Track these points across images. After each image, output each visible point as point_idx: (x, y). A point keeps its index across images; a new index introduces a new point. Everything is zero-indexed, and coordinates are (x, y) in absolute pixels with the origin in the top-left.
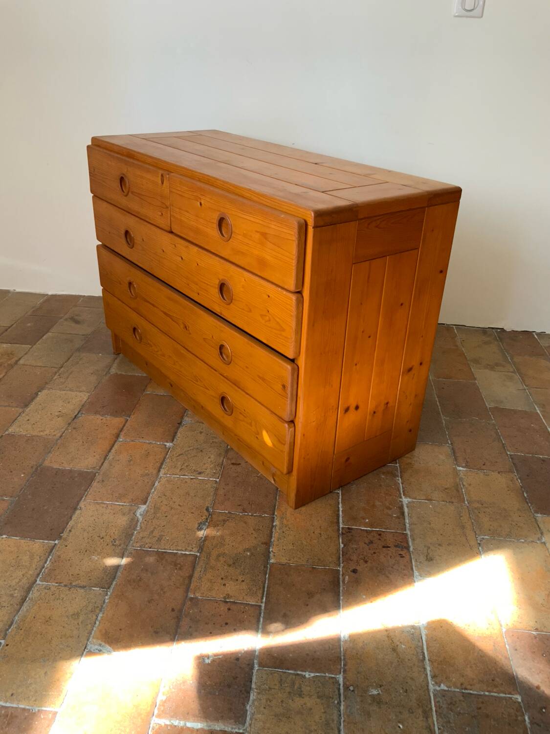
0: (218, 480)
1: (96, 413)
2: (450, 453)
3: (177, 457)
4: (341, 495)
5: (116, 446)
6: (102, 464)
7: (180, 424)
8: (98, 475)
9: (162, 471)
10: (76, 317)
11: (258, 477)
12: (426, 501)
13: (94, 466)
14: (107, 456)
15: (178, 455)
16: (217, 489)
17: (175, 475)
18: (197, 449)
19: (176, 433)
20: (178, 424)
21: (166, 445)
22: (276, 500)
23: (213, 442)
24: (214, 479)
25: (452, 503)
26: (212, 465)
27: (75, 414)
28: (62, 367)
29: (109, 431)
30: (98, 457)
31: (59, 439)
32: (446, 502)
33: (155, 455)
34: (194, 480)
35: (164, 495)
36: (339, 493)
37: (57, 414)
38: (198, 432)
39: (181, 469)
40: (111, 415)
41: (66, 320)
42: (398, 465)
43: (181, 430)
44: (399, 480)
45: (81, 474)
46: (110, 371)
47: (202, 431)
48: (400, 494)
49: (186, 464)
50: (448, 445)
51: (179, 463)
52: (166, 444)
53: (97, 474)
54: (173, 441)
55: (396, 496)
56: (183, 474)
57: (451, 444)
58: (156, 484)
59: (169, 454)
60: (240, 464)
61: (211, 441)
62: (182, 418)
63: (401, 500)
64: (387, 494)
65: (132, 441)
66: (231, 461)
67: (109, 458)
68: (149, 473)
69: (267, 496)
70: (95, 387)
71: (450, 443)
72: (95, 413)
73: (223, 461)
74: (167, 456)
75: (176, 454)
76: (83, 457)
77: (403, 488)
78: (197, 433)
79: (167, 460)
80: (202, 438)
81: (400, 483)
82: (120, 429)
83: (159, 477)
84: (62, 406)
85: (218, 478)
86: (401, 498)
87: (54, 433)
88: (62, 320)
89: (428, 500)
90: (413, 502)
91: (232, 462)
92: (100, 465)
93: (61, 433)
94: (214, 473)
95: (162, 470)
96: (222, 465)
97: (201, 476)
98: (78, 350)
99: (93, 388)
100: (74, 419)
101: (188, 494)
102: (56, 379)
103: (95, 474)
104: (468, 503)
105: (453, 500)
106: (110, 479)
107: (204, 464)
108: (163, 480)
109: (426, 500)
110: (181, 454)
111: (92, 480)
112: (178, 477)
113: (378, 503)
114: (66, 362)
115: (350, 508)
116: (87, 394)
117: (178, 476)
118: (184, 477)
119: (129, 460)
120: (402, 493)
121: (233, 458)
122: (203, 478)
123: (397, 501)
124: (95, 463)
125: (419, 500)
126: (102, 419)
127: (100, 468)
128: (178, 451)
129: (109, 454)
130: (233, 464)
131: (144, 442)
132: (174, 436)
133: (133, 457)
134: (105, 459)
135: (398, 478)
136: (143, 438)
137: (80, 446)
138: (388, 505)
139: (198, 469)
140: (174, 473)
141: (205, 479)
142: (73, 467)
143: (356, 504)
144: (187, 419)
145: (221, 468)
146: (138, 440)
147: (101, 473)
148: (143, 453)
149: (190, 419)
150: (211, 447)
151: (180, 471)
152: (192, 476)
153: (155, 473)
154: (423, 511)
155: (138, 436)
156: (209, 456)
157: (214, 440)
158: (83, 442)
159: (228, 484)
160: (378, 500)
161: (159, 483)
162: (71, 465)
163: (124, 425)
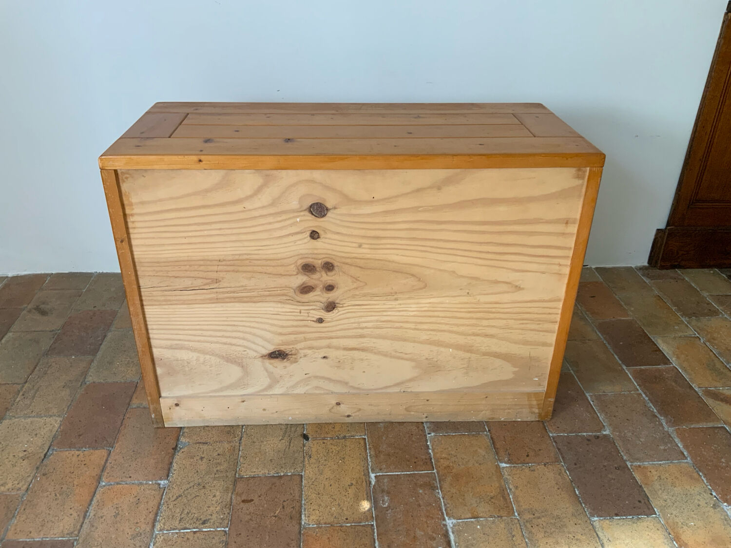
0: (227, 529)
1: (71, 446)
2: (489, 443)
3: (174, 501)
4: (375, 527)
5: (98, 496)
6: (81, 526)
7: (175, 449)
8: (77, 544)
9: (158, 526)
10: (42, 306)
11: (275, 517)
12: (472, 520)
13: (72, 530)
14: (87, 511)
15: (175, 497)
16: (227, 544)
17: (174, 529)
18: (199, 484)
19: (171, 463)
20: (173, 449)
21: (159, 484)
23: (217, 471)
24: (223, 529)
25: (501, 517)
26: (218, 508)
27: (45, 452)
28: (26, 382)
29: (87, 473)
30: (75, 515)
31: (24, 495)
32: (495, 517)
33: (147, 502)
34: (198, 534)
36: (373, 525)
37: (21, 455)
38: (198, 458)
39: (180, 520)
40: (89, 447)
41: (30, 311)
42: (435, 471)
43: (178, 457)
44: (439, 493)
46: (86, 380)
47: (203, 456)
48: (443, 514)
49: (186, 512)
50: (486, 433)
51: (178, 510)
52: (159, 482)
53: (75, 544)
54: (168, 476)
55: (438, 518)
56: (182, 527)
57: (489, 430)
59: (164, 497)
60: (252, 500)
61: (215, 470)
62: (178, 440)
63: (444, 522)
64: (428, 517)
65: (118, 484)
66: (241, 497)
67: (89, 516)
68: (141, 531)
69: (288, 544)
70: (68, 407)
71: (487, 430)
72: (70, 447)
73: (231, 498)
74: (162, 501)
75: (173, 497)
76: (57, 518)
77: (445, 505)
78: (197, 460)
79: (164, 508)
80: (203, 466)
81: (440, 497)
82: (101, 468)
83: (154, 536)
84: (28, 442)
85: (228, 527)
86: (444, 520)
87: (18, 486)
88: (25, 312)
89: (474, 518)
90: (459, 524)
91: (243, 499)
92: (78, 527)
93: (27, 484)
94: (222, 519)
95: (157, 524)
96: (231, 505)
97: (206, 527)
98: (47, 354)
99: (66, 409)
100: (43, 460)
102: (20, 401)
103: (73, 543)
104: (519, 515)
105: (501, 513)
107: (209, 507)
108: (160, 539)
109: (472, 519)
110: (179, 496)
112: (177, 533)
113: (419, 533)
114: (31, 374)
116: (59, 419)
117: (177, 531)
118: (185, 531)
119: (115, 514)
120: (444, 512)
121: (243, 493)
122: (209, 530)
123: (440, 525)
124: (72, 525)
125: (465, 519)
126: (78, 456)
127: (79, 533)
128: (176, 492)
129: (89, 509)
130: (243, 501)
131: (133, 484)
132: (169, 470)
133: (120, 509)
134: (84, 518)
135: (437, 491)
136: (130, 477)
137: (52, 502)
138: (432, 533)
139: (201, 517)
140: (172, 526)
141: (212, 529)
142: (44, 536)
143: (394, 538)
144: (184, 441)
145: (230, 509)
146: (124, 481)
147: (81, 541)
148: (131, 500)
149: (187, 440)
150: (215, 479)
151: (180, 523)
152: (194, 528)
153: (149, 530)
154: (470, 535)
155: (125, 474)
156: (214, 494)
157: (218, 468)
158: (56, 495)
159: (240, 534)
160: (419, 528)
161: (154, 545)
162: (42, 533)
163: (107, 460)
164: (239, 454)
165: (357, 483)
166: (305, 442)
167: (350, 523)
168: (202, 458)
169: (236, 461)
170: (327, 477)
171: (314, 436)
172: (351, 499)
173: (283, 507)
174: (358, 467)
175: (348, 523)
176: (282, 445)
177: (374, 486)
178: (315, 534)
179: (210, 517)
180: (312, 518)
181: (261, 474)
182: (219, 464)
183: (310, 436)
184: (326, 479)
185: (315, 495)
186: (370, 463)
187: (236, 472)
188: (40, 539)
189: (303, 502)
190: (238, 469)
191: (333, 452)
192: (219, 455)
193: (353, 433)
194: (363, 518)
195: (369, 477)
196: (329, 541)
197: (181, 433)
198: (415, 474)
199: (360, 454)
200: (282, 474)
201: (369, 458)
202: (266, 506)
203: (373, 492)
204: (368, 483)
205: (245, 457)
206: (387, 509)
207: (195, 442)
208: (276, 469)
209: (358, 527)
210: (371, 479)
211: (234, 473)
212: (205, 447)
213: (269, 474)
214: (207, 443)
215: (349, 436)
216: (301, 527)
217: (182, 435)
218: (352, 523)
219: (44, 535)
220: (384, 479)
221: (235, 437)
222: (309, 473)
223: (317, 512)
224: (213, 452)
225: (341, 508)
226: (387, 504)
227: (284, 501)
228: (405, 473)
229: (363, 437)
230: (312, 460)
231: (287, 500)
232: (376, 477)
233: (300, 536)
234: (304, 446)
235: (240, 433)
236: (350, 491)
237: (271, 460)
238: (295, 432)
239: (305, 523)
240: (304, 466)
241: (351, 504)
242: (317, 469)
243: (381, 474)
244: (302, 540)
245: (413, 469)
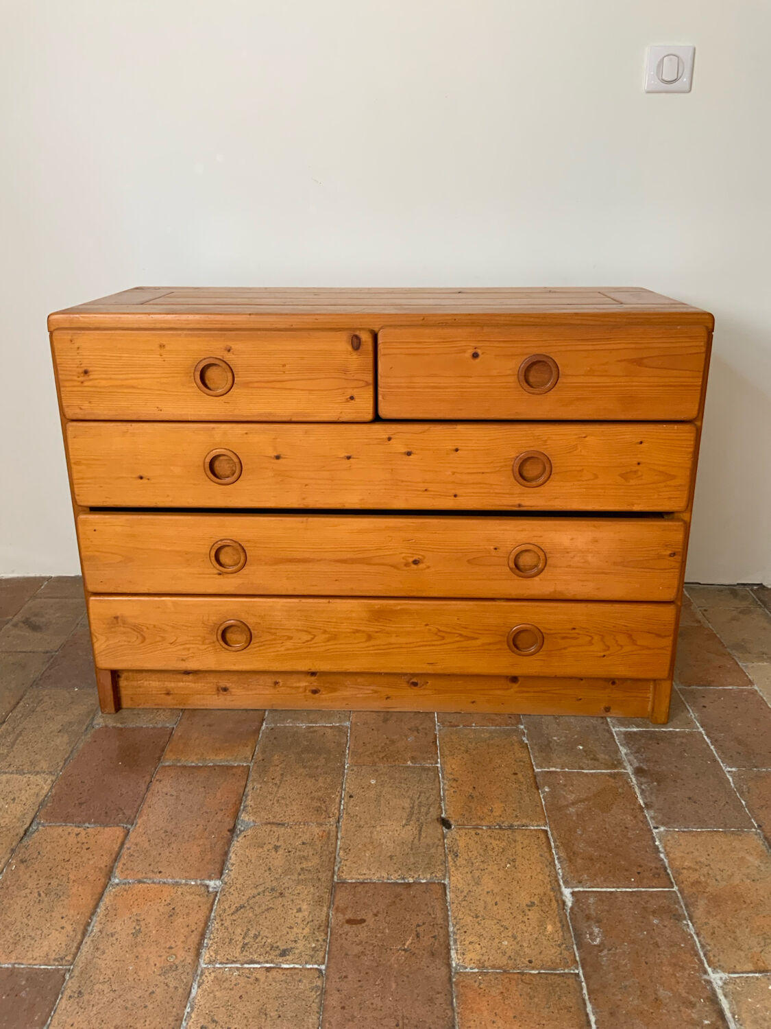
0: (323, 967)
1: (67, 819)
2: (764, 848)
3: (232, 914)
4: (583, 979)
5: (107, 899)
6: (78, 948)
7: (232, 831)
8: (71, 978)
9: (206, 955)
10: (33, 619)
11: (404, 950)
12: (757, 975)
13: (62, 954)
14: (89, 924)
15: (233, 908)
16: (324, 992)
17: (233, 962)
18: (273, 889)
19: (226, 854)
20: (229, 831)
21: (207, 887)
22: (453, 1010)
23: (302, 869)
24: (316, 966)
26: (307, 930)
27: (26, 827)
28: (3, 722)
29: (91, 862)
30: (69, 928)
33: (188, 914)
34: (274, 973)
35: (214, 1021)
36: (577, 975)
38: (270, 847)
39: (243, 947)
40: (95, 823)
41: (15, 625)
42: (675, 888)
43: (237, 844)
44: (688, 925)
45: (34, 977)
46: (95, 722)
47: (279, 844)
48: (701, 962)
49: (252, 933)
50: (754, 830)
51: (239, 931)
52: (207, 882)
53: (67, 976)
54: (221, 874)
55: (694, 969)
56: (246, 959)
57: (759, 826)
58: (194, 992)
59: (215, 907)
60: (363, 921)
61: (299, 867)
62: (236, 817)
63: (706, 977)
64: (675, 965)
65: (140, 882)
66: (344, 914)
67: (92, 931)
68: (177, 962)
69: (431, 1000)
70: (66, 760)
71: (756, 825)
72: (65, 821)
73: (328, 915)
74: (213, 914)
75: (230, 907)
76: (39, 932)
77: (703, 946)
78: (268, 850)
79: (215, 925)
80: (278, 860)
81: (692, 933)
82: (114, 856)
83: (199, 972)
85: (323, 963)
86: (706, 972)
88: (8, 626)
89: (760, 972)
90: (733, 981)
91: (347, 917)
92: (73, 950)
94: (313, 949)
95: (203, 951)
96: (328, 927)
97: (286, 962)
98: (35, 683)
99: (61, 764)
100: (22, 838)
101: (263, 1012)
103: (64, 976)
106: (96, 987)
107: (291, 928)
108: (209, 978)
109: (756, 973)
110: (241, 908)
111: (57, 993)
112: (238, 969)
113: (663, 993)
114: (11, 711)
115: (612, 1014)
116: (50, 779)
117: (239, 966)
118: (252, 966)
119: (134, 931)
120: (703, 958)
121: (347, 907)
122: (292, 966)
123: (700, 982)
124: (63, 945)
125: (742, 973)
126: (77, 835)
127: (74, 959)
128: (235, 899)
129: (92, 920)
130: (349, 922)
131: (164, 883)
132: (224, 863)
133: (142, 923)
134: (84, 935)
135: (685, 922)
136: (160, 872)
137: (33, 906)
138: (686, 995)
139: (278, 944)
140: (229, 957)
141: (297, 966)
142: (17, 961)
143: (621, 1000)
144: (246, 819)
145: (326, 934)
146: (150, 879)
147: (76, 973)
148: (161, 910)
149: (252, 818)
150: (299, 882)
151: (242, 952)
152: (267, 962)
153: (190, 961)
154: (759, 1002)
155: (151, 868)
156: (298, 907)
157: (304, 865)
158: (39, 895)
159: (346, 977)
160: (662, 984)
161: (199, 987)
162: (14, 955)
163: (123, 844)
164: (336, 843)
165: (541, 902)
166: (445, 830)
167: (537, 969)
168: (276, 848)
169: (333, 855)
170: (489, 890)
171: (460, 822)
172: (534, 928)
173: (418, 935)
174: (541, 877)
175: (533, 968)
176: (408, 833)
177: (572, 909)
178: (477, 984)
179: (293, 945)
180: (469, 956)
181: (375, 879)
182: (306, 858)
183: (452, 822)
184: (488, 892)
185: (471, 918)
186: (560, 871)
187: (334, 873)
188: (10, 966)
189: (451, 929)
190: (336, 869)
191: (493, 849)
192: (303, 843)
193: (524, 821)
194: (558, 961)
195: (561, 894)
196: (504, 998)
197: (242, 807)
198: (641, 892)
199: (541, 856)
200: (411, 881)
201: (556, 862)
202: (387, 931)
203: (571, 919)
204: (560, 902)
205: (347, 850)
206: (600, 948)
207: (264, 822)
208: (400, 872)
209: (553, 977)
210: (564, 898)
211: (330, 874)
212: (282, 830)
213: (388, 879)
214: (283, 825)
215: (519, 826)
216: (451, 971)
217: (243, 810)
218: (542, 968)
219: (17, 958)
220: (588, 898)
221: (330, 817)
222: (456, 880)
223: (478, 947)
224: (294, 838)
225: (518, 943)
226: (598, 940)
227: (418, 926)
228: (624, 890)
229: (543, 828)
230: (460, 861)
231: (424, 924)
232: (573, 894)
233: (451, 987)
234: (444, 837)
235: (336, 811)
236: (531, 914)
237: (391, 857)
238: (427, 814)
239: (457, 965)
240: (447, 870)
241: (536, 936)
242: (469, 876)
243: (581, 889)
244: (454, 996)
245: (635, 884)
